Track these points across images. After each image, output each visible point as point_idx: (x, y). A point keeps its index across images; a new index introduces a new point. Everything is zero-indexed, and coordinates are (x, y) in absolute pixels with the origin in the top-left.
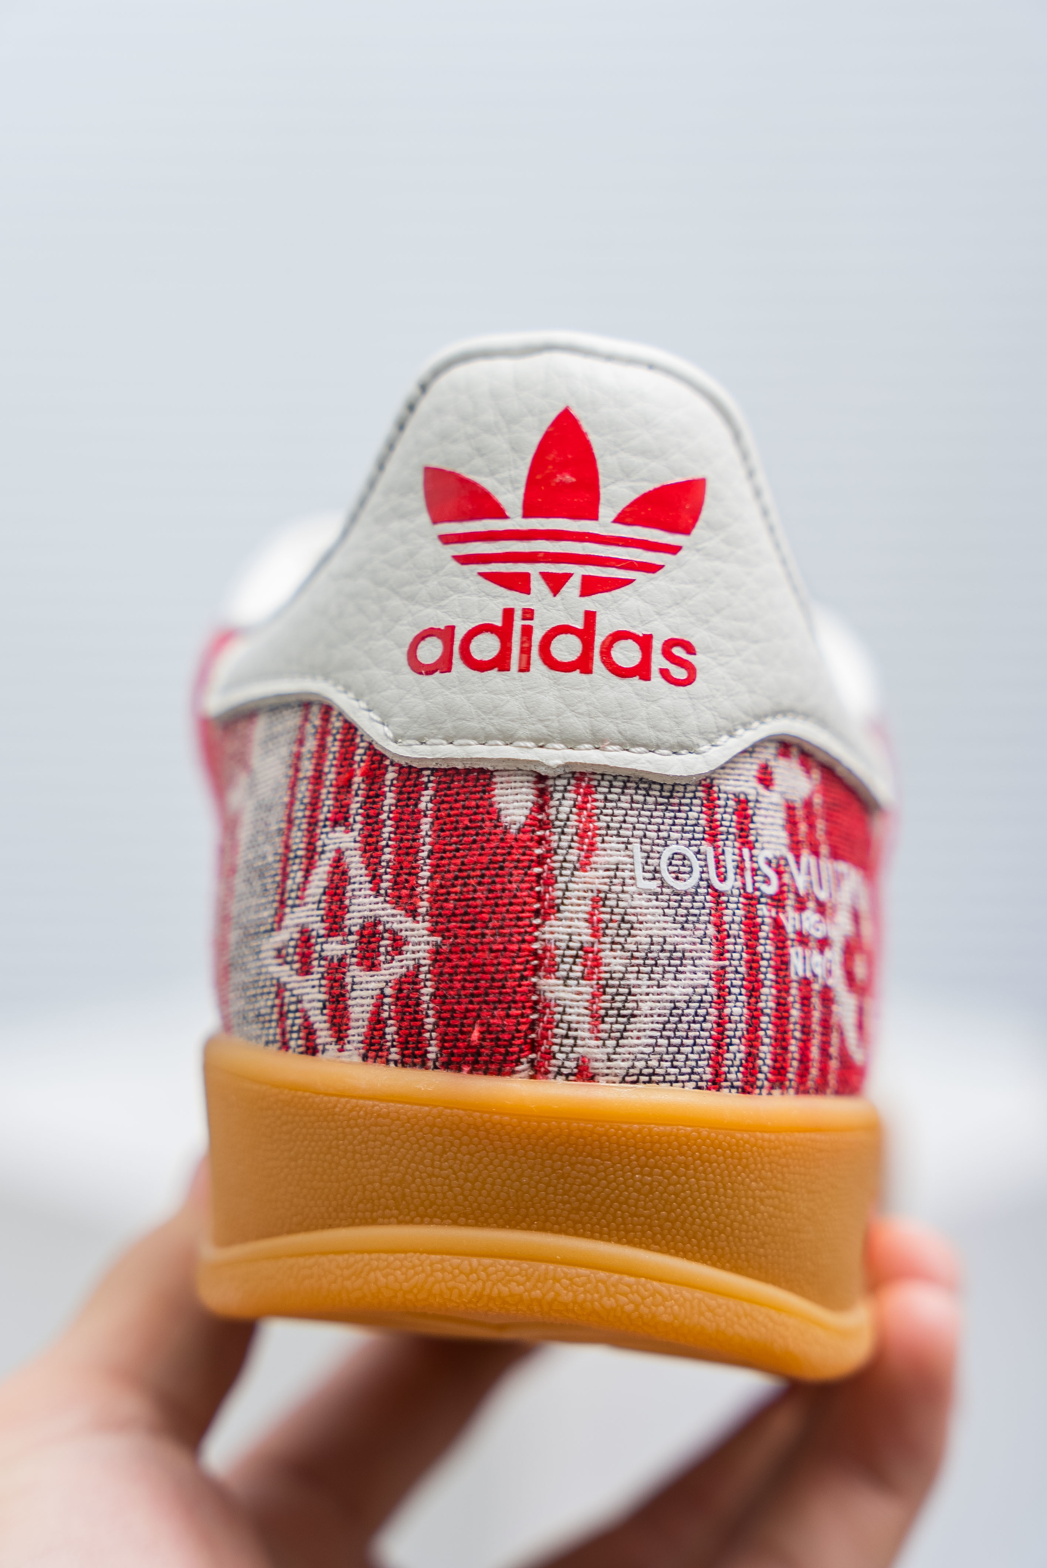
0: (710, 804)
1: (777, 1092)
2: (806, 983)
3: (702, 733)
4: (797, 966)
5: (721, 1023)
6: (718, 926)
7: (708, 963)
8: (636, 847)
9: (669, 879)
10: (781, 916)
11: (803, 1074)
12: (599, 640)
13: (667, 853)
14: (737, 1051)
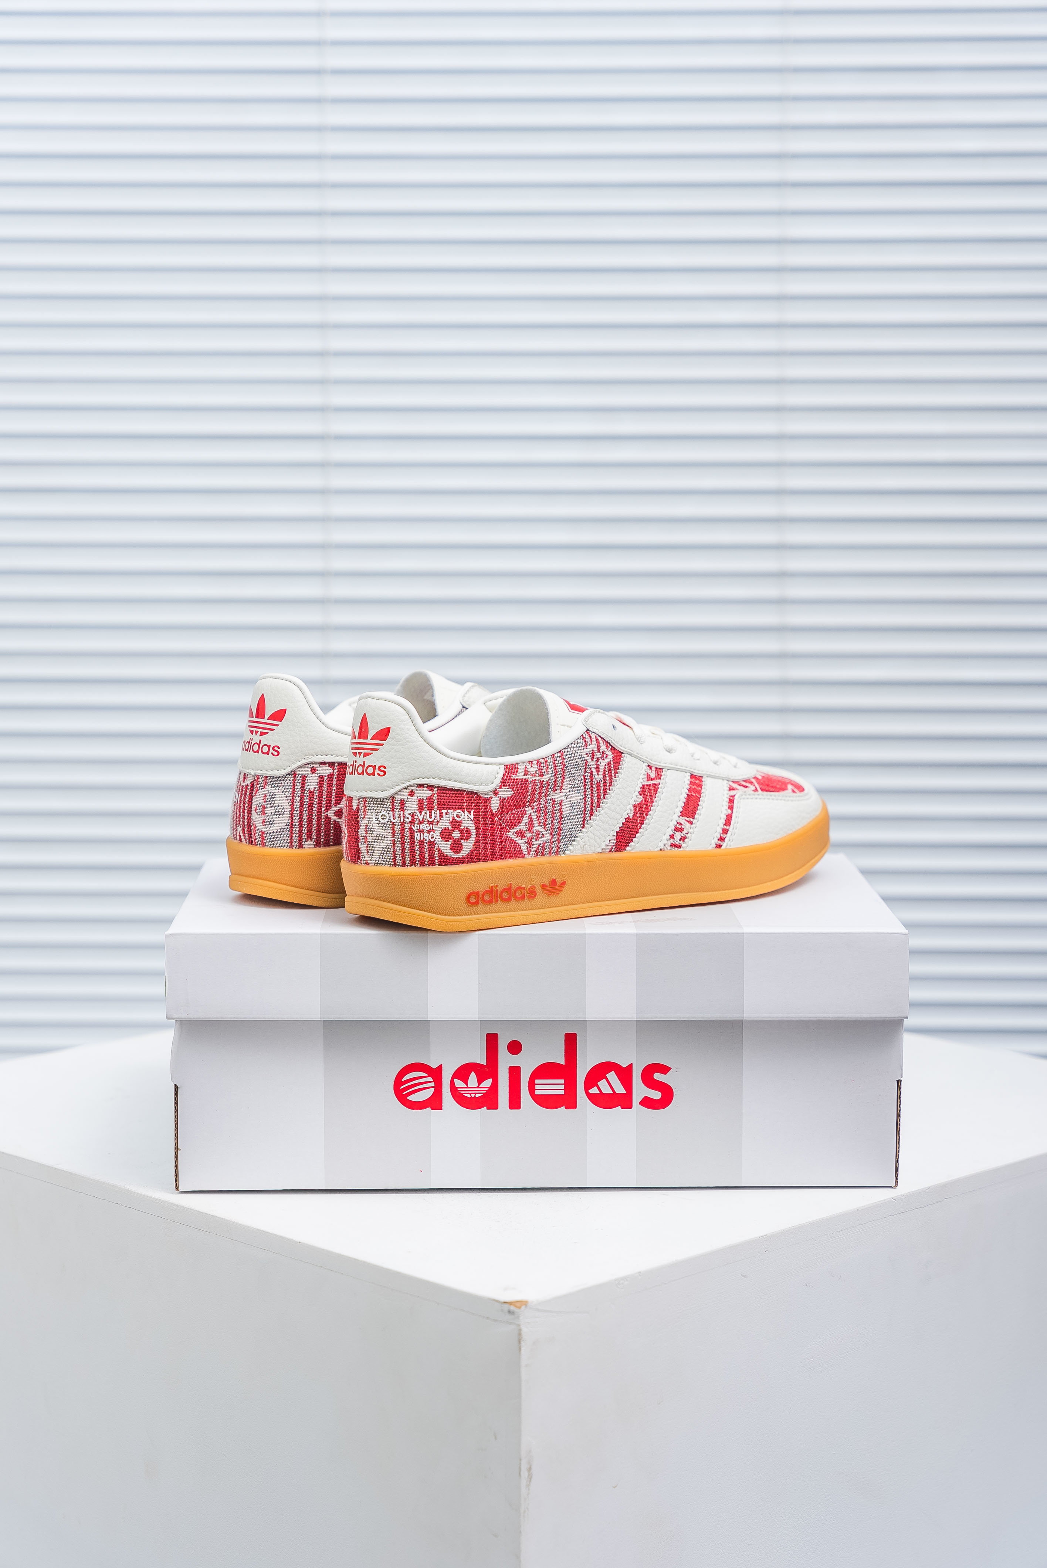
0: (393, 802)
1: (413, 866)
2: (421, 842)
3: (388, 787)
4: (417, 836)
5: (394, 852)
6: (393, 830)
7: (390, 838)
8: (373, 813)
9: (381, 820)
10: (412, 826)
11: (403, 860)
12: (365, 767)
13: (381, 814)
14: (399, 858)
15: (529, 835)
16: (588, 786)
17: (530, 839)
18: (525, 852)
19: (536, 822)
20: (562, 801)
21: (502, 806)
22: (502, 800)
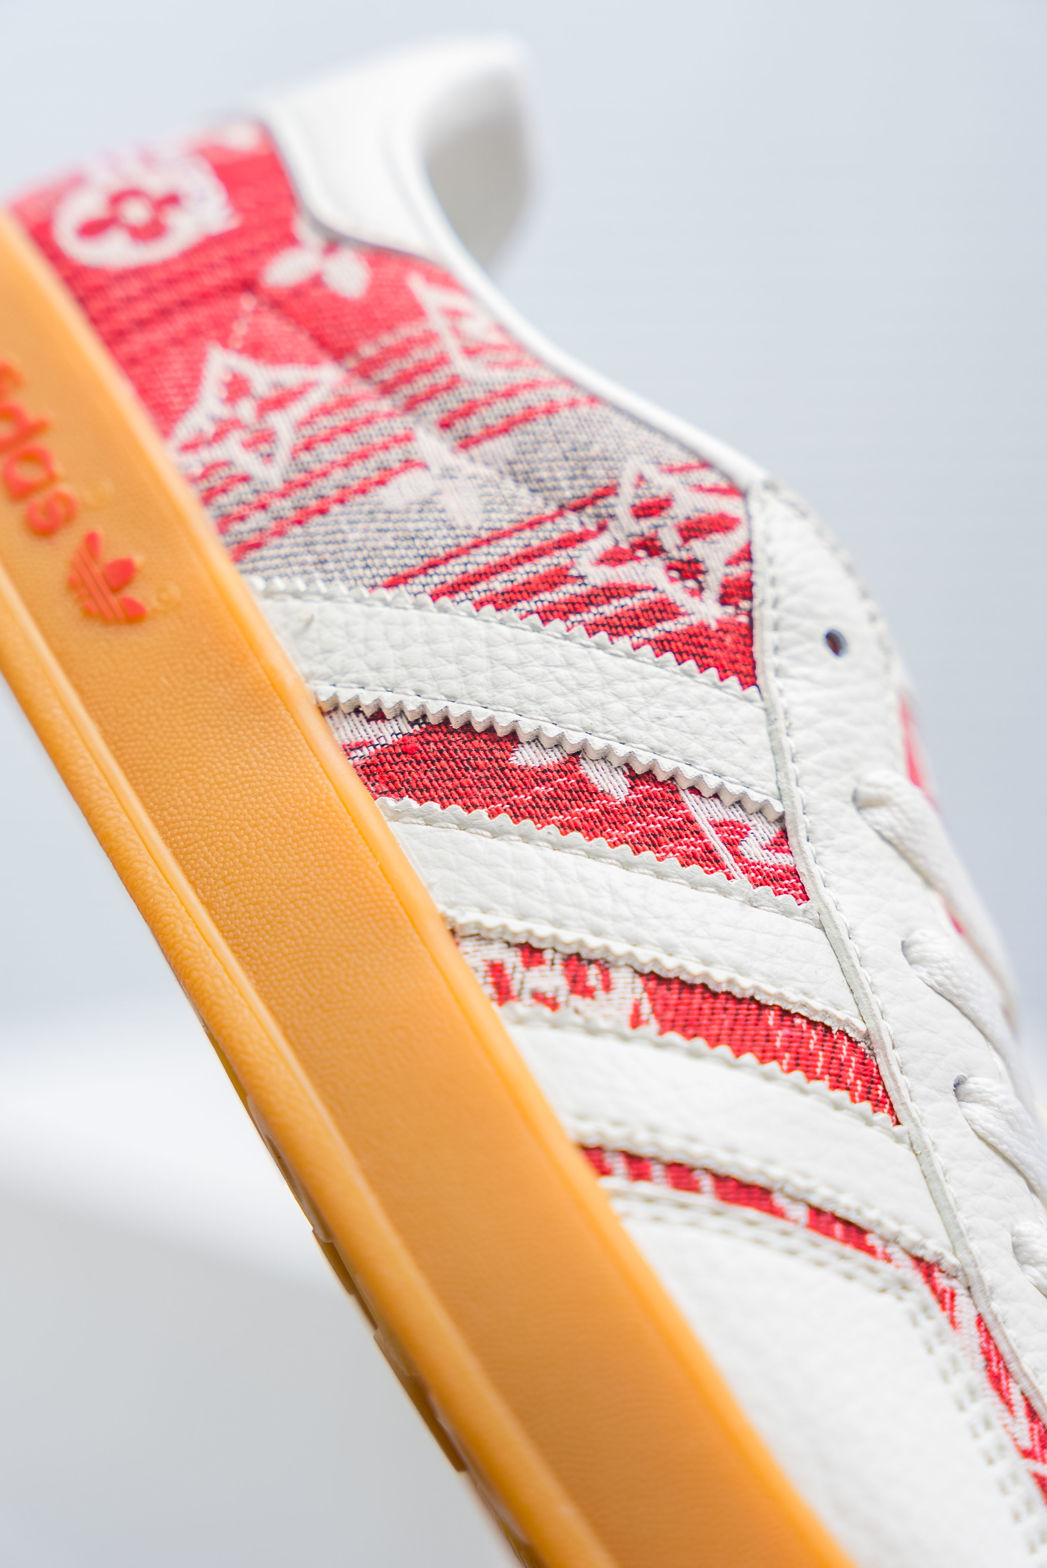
15: (246, 410)
16: (534, 539)
17: (235, 424)
18: (184, 430)
19: (298, 410)
20: (423, 466)
21: (298, 292)
22: (317, 281)
